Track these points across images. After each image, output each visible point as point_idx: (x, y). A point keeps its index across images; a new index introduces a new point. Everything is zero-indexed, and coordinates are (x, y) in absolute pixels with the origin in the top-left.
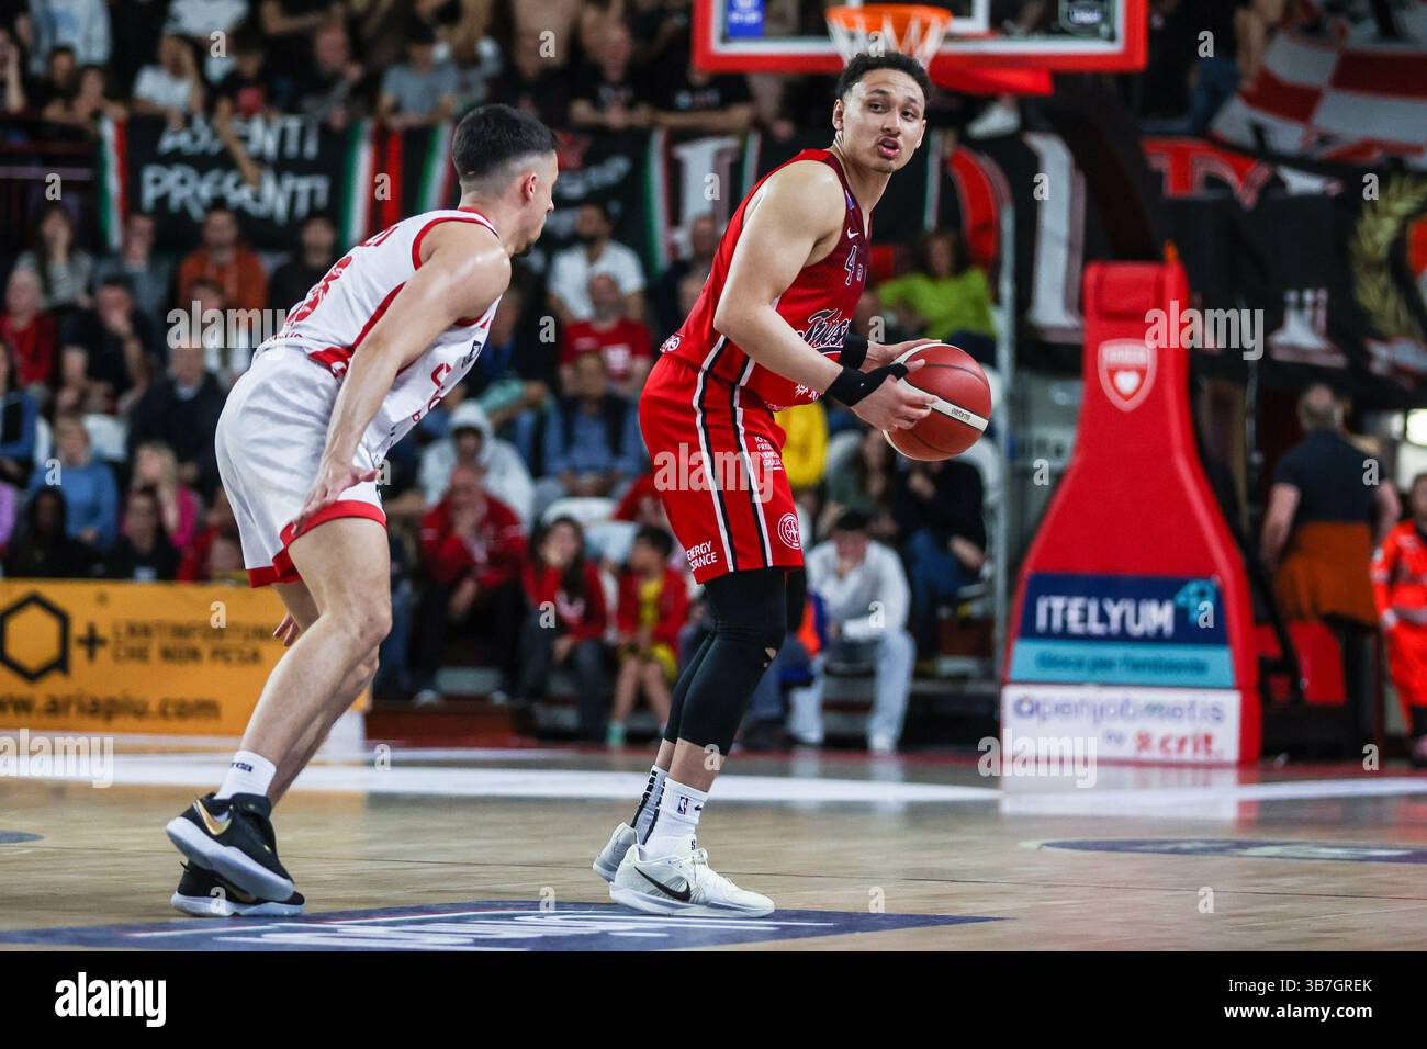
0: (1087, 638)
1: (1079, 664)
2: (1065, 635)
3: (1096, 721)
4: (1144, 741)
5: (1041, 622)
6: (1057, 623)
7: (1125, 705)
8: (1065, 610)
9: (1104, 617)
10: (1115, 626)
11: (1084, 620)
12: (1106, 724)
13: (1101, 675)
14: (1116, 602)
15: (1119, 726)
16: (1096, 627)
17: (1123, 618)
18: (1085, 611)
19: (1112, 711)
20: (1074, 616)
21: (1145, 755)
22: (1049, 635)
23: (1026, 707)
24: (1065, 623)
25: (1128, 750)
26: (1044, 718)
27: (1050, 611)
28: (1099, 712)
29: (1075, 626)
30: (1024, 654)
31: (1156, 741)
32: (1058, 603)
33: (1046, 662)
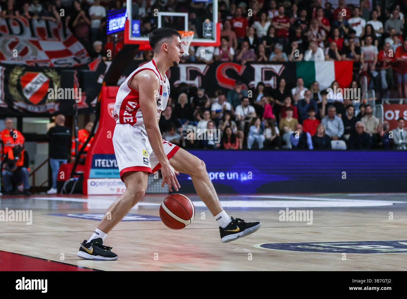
0: (106, 168)
1: (104, 174)
2: (101, 167)
3: (108, 186)
4: (118, 190)
5: (96, 165)
6: (99, 165)
7: (114, 182)
8: (101, 162)
9: (109, 163)
10: (112, 165)
11: (105, 164)
12: (110, 187)
13: (109, 176)
14: (112, 160)
15: (113, 187)
16: (108, 166)
17: (114, 163)
18: (105, 162)
19: (111, 184)
20: (103, 163)
21: (119, 193)
22: (98, 168)
23: (93, 184)
24: (101, 165)
25: (115, 192)
26: (97, 186)
27: (98, 162)
28: (109, 184)
29: (103, 166)
30: (92, 172)
31: (121, 190)
32: (100, 160)
33: (98, 173)
